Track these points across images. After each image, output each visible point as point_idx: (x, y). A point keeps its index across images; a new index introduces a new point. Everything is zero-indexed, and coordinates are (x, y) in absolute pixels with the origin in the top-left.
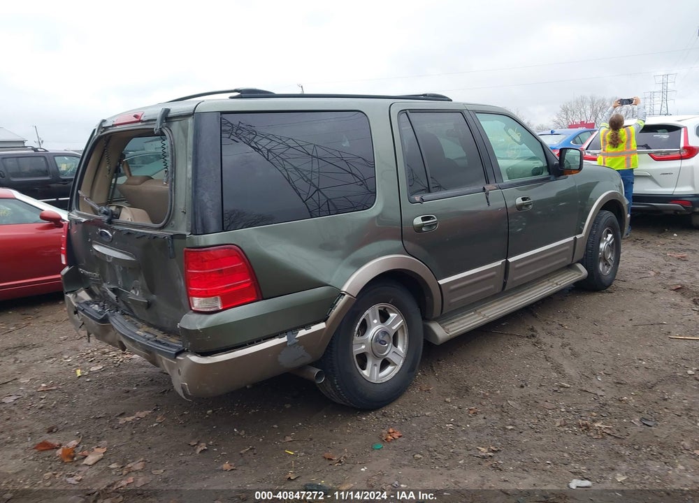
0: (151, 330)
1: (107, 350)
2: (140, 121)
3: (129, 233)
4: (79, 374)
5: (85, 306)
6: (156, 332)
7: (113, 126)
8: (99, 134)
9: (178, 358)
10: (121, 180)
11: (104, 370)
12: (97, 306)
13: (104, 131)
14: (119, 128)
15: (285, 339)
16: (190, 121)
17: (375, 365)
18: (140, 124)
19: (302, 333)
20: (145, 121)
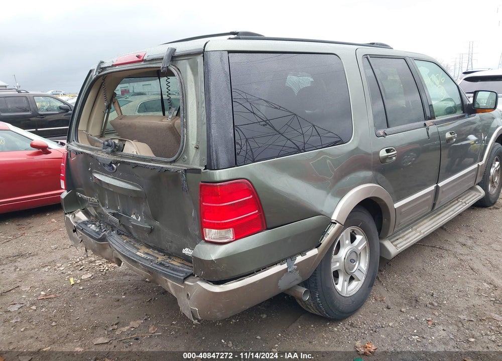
0: (150, 251)
1: (93, 259)
2: (143, 60)
3: (137, 166)
4: (72, 283)
5: (84, 226)
6: (155, 253)
7: (113, 66)
8: (97, 74)
9: (186, 282)
10: (113, 116)
11: (93, 278)
12: (93, 226)
13: (102, 71)
14: (117, 68)
15: (285, 266)
16: (200, 59)
17: (345, 281)
18: (142, 63)
19: (299, 259)
20: (149, 61)
